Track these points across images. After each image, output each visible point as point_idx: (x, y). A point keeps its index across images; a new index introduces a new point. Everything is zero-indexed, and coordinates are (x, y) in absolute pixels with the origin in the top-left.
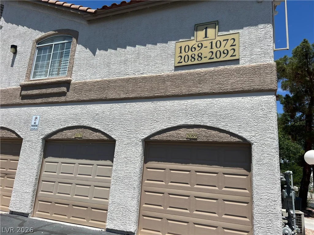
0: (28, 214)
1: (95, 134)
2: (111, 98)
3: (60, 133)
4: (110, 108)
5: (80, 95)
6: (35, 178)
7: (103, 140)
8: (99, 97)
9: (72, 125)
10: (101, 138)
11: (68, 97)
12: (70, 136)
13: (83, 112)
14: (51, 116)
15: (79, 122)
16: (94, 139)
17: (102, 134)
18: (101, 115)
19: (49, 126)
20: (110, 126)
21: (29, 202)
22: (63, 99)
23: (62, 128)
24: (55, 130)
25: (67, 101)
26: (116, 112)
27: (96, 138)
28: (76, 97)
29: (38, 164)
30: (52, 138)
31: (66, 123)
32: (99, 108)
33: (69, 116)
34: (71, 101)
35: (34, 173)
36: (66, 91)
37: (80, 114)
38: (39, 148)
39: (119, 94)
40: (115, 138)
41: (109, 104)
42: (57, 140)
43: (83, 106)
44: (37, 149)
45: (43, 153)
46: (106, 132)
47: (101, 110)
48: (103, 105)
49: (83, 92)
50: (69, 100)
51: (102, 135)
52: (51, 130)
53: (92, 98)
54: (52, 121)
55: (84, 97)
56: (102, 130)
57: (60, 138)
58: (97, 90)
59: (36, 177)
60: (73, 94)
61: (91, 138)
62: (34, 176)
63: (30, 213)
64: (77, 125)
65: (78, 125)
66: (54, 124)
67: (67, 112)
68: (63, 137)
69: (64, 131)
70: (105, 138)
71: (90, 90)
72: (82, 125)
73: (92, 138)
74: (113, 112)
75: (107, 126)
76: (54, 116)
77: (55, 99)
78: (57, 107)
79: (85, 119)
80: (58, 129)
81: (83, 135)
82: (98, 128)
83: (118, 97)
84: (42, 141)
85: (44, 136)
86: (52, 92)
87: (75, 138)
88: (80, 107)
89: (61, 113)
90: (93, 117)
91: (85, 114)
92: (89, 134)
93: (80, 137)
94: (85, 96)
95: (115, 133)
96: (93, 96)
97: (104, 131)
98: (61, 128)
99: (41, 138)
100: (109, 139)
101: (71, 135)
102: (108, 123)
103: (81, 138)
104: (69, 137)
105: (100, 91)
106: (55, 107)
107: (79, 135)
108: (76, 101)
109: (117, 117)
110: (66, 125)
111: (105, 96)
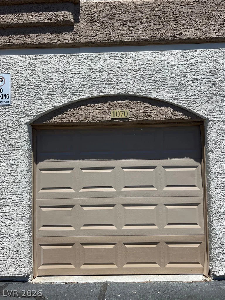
0: (27, 276)
1: (158, 109)
2: (185, 37)
3: (73, 111)
4: (184, 59)
5: (110, 30)
6: (29, 205)
7: (177, 122)
8: (157, 36)
9: (102, 94)
10: (173, 117)
11: (79, 34)
12: (98, 116)
13: (122, 65)
14: (40, 74)
15: (118, 87)
16: (158, 119)
17: (174, 110)
18: (167, 72)
19: (42, 97)
20: (191, 93)
21: (25, 253)
22: (66, 38)
23: (76, 99)
24: (59, 104)
25: (78, 43)
26: (199, 66)
27: (163, 118)
28: (100, 36)
29: (27, 176)
30: (52, 121)
31: (84, 89)
32: (159, 59)
33: (89, 74)
34: (88, 42)
35: (24, 196)
36: (73, 21)
37: (116, 71)
38: (25, 143)
39: (202, 30)
40: (206, 116)
41: (181, 51)
42: (66, 124)
43: (120, 53)
44: (20, 146)
45: (32, 153)
46: (184, 105)
47: (164, 62)
48: (167, 52)
49: (116, 24)
50: (83, 41)
51: (175, 112)
52: (50, 106)
53: (141, 37)
54: (47, 86)
55: (121, 35)
56: (175, 102)
57: (75, 120)
58: (150, 22)
59: (29, 203)
60: (91, 28)
61: (149, 119)
62: (25, 201)
63: (30, 274)
64: (112, 93)
65: (117, 92)
66: (54, 93)
67: (82, 67)
68: (83, 118)
69: (82, 107)
70: (183, 117)
71: (133, 21)
72: (125, 92)
73: (152, 119)
74: (193, 67)
75: (185, 94)
76: (50, 74)
77: (45, 38)
78: (52, 56)
79: (131, 81)
80: (66, 101)
81: (130, 113)
82: (165, 99)
83: (200, 35)
84: (28, 128)
85: (31, 118)
86: (35, 21)
87: (112, 119)
88: (113, 55)
89: (67, 69)
90: (149, 76)
91: (129, 71)
92: (143, 111)
93: (123, 117)
94: (122, 32)
95: (204, 107)
96: (142, 34)
97: (181, 104)
98: (73, 100)
99: (24, 122)
100: (190, 118)
101: (101, 114)
102: (185, 88)
103: (127, 119)
104: (98, 119)
105: (158, 23)
106: (47, 55)
107: (121, 113)
108: (101, 43)
109: (204, 76)
110: (85, 93)
111: (170, 33)
